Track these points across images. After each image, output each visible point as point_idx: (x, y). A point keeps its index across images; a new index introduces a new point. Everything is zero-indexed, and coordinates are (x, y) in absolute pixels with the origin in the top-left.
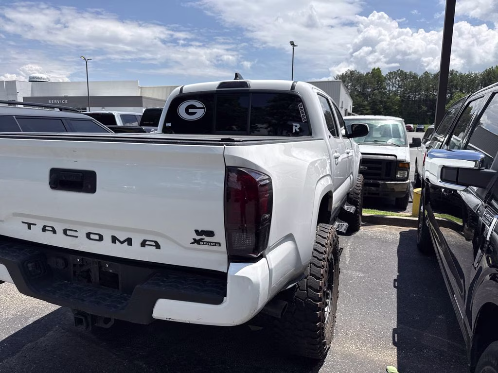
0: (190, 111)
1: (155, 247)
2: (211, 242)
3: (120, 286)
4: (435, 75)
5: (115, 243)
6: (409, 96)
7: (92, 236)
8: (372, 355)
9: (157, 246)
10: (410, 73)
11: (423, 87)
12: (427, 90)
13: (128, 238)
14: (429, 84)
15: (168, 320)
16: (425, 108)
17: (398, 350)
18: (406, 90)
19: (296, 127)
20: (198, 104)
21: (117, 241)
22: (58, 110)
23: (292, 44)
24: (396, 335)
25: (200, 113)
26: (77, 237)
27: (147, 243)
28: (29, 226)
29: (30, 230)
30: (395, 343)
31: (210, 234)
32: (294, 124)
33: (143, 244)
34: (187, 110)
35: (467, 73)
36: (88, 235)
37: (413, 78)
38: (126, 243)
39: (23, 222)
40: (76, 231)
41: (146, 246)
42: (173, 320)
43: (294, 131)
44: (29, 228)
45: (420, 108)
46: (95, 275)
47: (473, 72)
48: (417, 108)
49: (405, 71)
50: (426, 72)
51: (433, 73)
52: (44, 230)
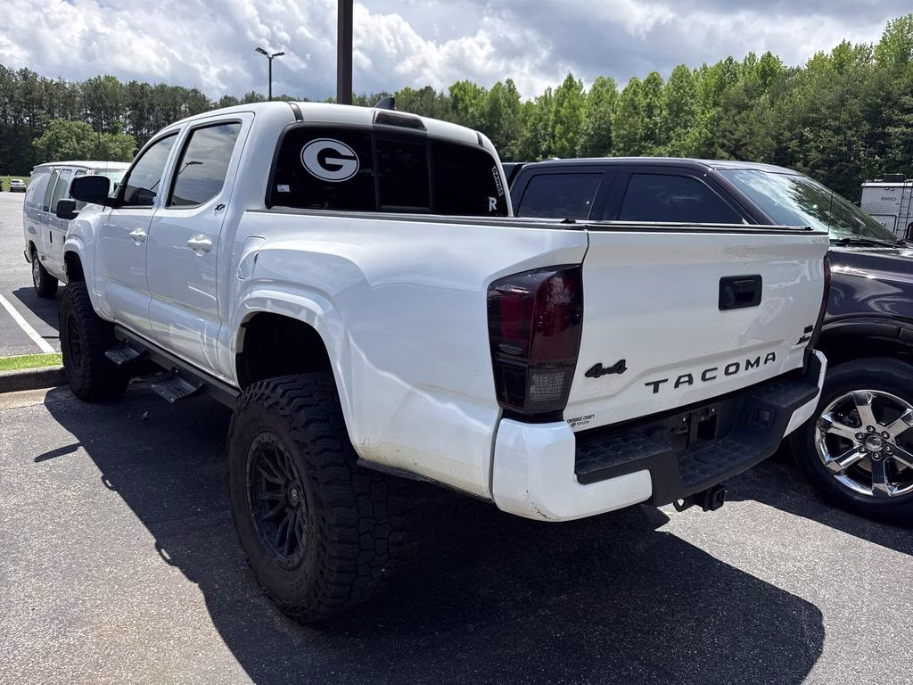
0: (329, 161)
1: (772, 361)
5: (748, 369)
7: (730, 370)
13: (758, 358)
19: (493, 203)
20: (344, 150)
21: (749, 366)
25: (349, 169)
27: (769, 357)
28: (656, 386)
32: (490, 198)
33: (766, 360)
34: (321, 158)
38: (755, 365)
39: (647, 384)
40: (716, 369)
43: (491, 209)
44: (656, 390)
46: (694, 432)
52: (677, 385)
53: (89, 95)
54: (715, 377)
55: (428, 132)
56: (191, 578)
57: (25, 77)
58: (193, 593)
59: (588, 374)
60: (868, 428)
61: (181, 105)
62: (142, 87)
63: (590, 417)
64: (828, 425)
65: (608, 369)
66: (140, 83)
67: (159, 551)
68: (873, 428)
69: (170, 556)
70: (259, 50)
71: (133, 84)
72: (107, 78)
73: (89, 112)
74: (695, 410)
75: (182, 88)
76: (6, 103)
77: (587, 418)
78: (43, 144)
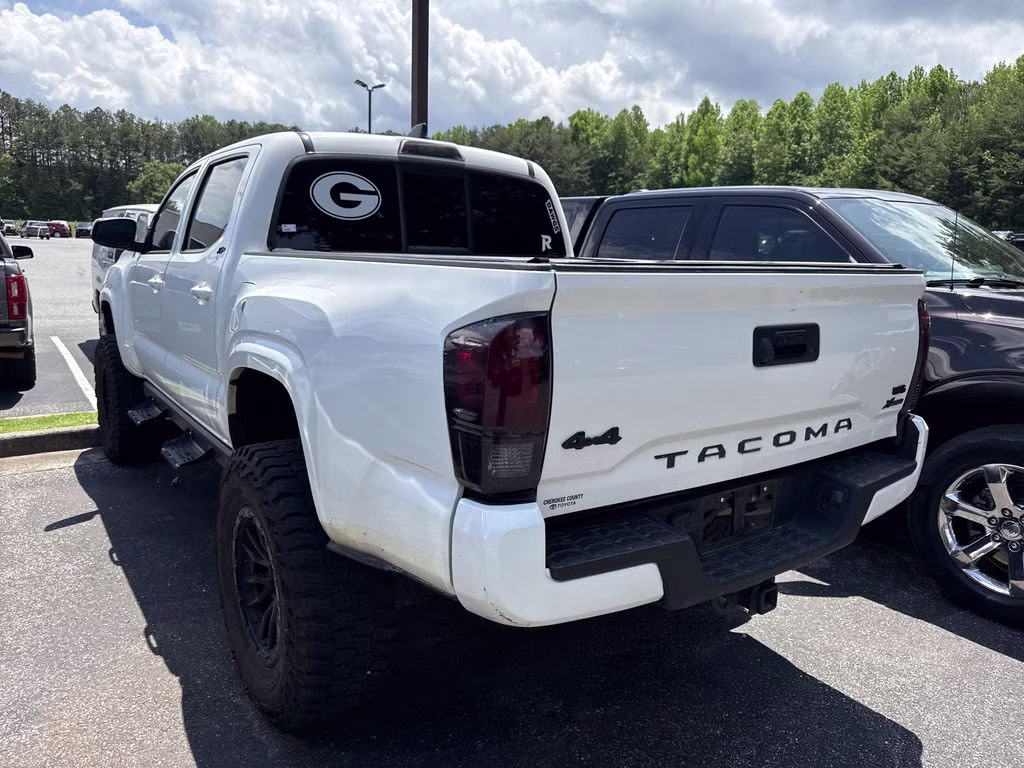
0: (344, 196)
2: (898, 401)
4: (87, 116)
5: (810, 438)
6: (34, 157)
7: (781, 440)
10: (28, 102)
11: (66, 139)
12: (75, 146)
13: (824, 425)
14: (79, 134)
16: (77, 186)
18: (25, 139)
19: (546, 242)
20: (362, 184)
21: (811, 435)
25: (369, 205)
27: (841, 424)
28: (671, 460)
29: (671, 469)
31: (902, 389)
32: (544, 237)
33: (838, 427)
34: (335, 192)
35: (153, 122)
36: (776, 442)
37: (38, 114)
38: (821, 433)
39: (657, 457)
40: (760, 438)
41: (839, 430)
44: (671, 464)
45: (65, 184)
47: (164, 122)
48: (58, 183)
49: (14, 95)
50: (66, 106)
51: (82, 111)
52: (702, 457)
53: (186, 136)
54: (758, 449)
55: (466, 162)
56: (174, 670)
57: (122, 119)
58: (173, 686)
59: (567, 445)
60: (1003, 510)
62: (241, 126)
63: (576, 497)
64: (955, 506)
65: (595, 438)
67: (147, 636)
68: (1010, 511)
69: (157, 643)
70: (358, 82)
71: (232, 123)
72: (206, 118)
73: (186, 154)
74: (740, 489)
76: (102, 147)
77: (572, 498)
78: (137, 188)
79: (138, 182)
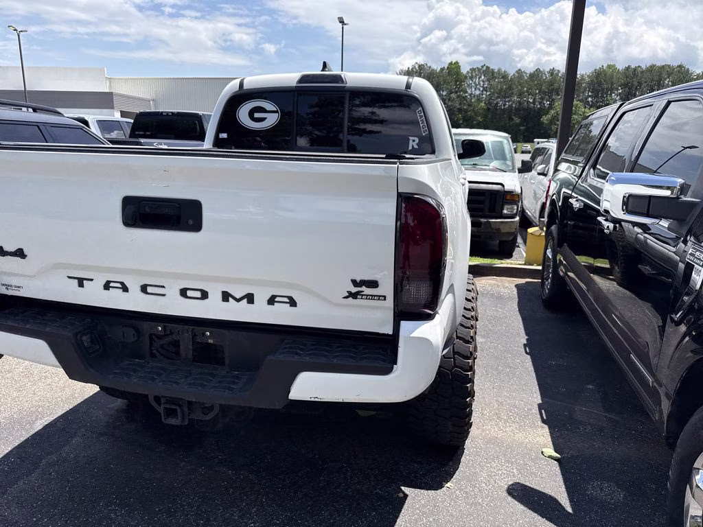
0: (257, 115)
1: (289, 305)
2: (372, 296)
3: (227, 361)
4: (531, 75)
5: (228, 301)
6: (497, 103)
7: (189, 293)
8: (520, 436)
9: (293, 303)
10: (499, 70)
11: (515, 91)
12: (520, 94)
13: (249, 294)
14: (523, 87)
15: (313, 399)
16: (517, 120)
17: (550, 428)
18: (493, 93)
19: (413, 143)
20: (268, 106)
21: (230, 299)
22: (31, 110)
23: (341, 21)
24: (543, 411)
25: (271, 120)
26: (164, 295)
27: (277, 299)
28: (81, 282)
29: (81, 288)
30: (544, 421)
31: (373, 284)
32: (411, 138)
33: (272, 301)
34: (251, 114)
36: (183, 292)
37: (503, 77)
38: (245, 300)
39: (69, 277)
40: (163, 287)
41: (275, 304)
42: (319, 400)
43: (410, 148)
44: (81, 285)
45: (511, 119)
46: (186, 348)
48: (507, 119)
49: (492, 67)
50: (520, 70)
51: (528, 72)
52: (107, 287)
53: (592, 81)
55: (347, 85)
57: (552, 74)
61: (665, 79)
62: (635, 70)
63: (19, 287)
65: (10, 252)
66: (633, 66)
71: (628, 68)
72: (609, 67)
73: (590, 94)
75: (669, 66)
76: (536, 94)
77: (16, 287)
78: (547, 120)
79: (549, 116)
